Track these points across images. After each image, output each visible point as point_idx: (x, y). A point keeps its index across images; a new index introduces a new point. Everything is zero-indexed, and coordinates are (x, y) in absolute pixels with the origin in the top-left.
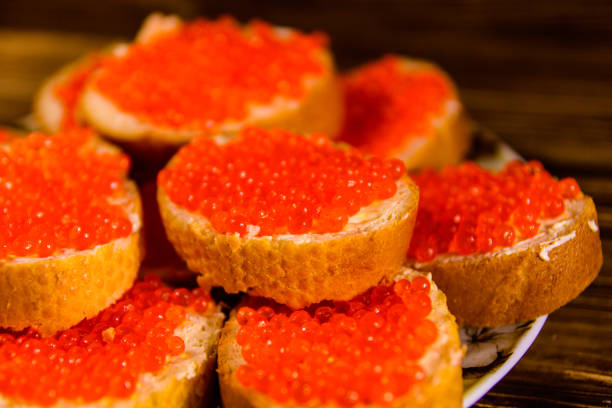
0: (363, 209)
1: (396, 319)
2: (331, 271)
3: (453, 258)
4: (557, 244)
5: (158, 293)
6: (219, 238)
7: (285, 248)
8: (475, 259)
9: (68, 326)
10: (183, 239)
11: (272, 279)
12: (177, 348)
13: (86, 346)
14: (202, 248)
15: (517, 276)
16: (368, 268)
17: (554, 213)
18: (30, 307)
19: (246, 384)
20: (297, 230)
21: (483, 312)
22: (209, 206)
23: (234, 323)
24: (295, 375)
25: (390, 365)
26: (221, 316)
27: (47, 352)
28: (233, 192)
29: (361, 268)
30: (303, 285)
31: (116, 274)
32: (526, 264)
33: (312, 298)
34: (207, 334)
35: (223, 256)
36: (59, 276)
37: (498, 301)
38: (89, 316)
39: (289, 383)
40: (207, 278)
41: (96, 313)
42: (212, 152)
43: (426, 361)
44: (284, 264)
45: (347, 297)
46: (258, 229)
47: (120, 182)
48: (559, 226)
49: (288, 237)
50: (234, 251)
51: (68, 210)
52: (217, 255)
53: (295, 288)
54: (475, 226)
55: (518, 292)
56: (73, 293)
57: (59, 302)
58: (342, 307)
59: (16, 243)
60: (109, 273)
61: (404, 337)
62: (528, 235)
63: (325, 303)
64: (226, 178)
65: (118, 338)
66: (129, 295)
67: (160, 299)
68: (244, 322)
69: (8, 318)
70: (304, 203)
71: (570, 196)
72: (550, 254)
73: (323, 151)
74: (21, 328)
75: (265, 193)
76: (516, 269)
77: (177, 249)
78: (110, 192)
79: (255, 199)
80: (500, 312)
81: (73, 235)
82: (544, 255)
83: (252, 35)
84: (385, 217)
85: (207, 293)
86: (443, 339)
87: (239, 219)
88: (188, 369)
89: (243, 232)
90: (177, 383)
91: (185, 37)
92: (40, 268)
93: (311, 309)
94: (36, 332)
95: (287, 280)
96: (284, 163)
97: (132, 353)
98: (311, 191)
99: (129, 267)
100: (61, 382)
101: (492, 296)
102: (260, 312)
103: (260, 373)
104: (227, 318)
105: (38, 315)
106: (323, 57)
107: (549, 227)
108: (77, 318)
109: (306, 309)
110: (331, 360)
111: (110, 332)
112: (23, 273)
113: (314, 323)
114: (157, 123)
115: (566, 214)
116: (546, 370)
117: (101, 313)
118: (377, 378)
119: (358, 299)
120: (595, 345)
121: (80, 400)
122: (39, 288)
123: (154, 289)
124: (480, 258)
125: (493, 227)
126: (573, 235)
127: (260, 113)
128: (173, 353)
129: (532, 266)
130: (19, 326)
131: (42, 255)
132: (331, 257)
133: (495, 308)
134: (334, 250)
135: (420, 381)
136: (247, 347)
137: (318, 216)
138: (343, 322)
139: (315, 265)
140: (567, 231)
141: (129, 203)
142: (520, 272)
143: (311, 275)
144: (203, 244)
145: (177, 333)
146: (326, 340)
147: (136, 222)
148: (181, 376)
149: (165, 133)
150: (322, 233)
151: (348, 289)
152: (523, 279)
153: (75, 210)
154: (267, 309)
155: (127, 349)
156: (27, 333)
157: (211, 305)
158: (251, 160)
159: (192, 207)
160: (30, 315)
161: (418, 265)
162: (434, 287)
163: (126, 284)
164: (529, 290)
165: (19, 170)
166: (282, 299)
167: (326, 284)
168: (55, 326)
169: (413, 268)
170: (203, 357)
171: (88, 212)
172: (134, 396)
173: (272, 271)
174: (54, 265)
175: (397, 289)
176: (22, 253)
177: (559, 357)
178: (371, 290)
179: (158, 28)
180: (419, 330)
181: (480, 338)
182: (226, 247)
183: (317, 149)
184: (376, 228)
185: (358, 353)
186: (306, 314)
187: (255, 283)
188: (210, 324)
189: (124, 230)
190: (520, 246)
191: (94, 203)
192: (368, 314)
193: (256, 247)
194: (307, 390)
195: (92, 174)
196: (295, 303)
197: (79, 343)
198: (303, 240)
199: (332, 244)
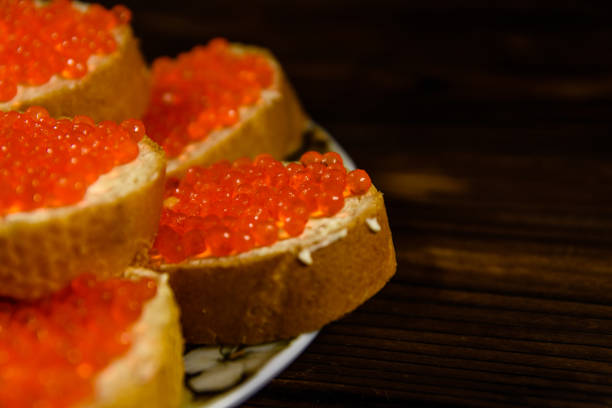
0: (103, 176)
2: (76, 250)
8: (226, 260)
15: (273, 282)
20: (29, 206)
29: (111, 242)
32: (284, 267)
55: (276, 302)
72: (313, 255)
76: (272, 273)
80: (256, 326)
82: (305, 257)
84: (130, 181)
101: (245, 305)
124: (231, 259)
126: (343, 233)
132: (75, 233)
133: (250, 320)
134: (77, 224)
139: (58, 246)
142: (277, 277)
143: (53, 257)
152: (281, 286)
164: (289, 300)
181: (233, 357)
184: (122, 193)
190: (280, 246)
198: (40, 216)
199: (75, 218)
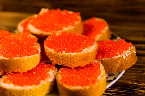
0: (86, 48)
1: (93, 70)
2: (80, 60)
3: (105, 59)
4: (127, 55)
5: (44, 65)
6: (57, 54)
7: (70, 55)
8: (110, 59)
9: (25, 71)
10: (49, 54)
11: (68, 62)
12: (48, 76)
13: (29, 75)
14: (53, 56)
15: (118, 62)
16: (87, 60)
17: (127, 49)
18: (18, 67)
19: (62, 82)
20: (73, 52)
21: (112, 69)
22: (55, 47)
23: (60, 71)
24: (72, 80)
25: (91, 78)
26: (57, 70)
27: (21, 76)
28: (60, 44)
29: (86, 60)
30: (74, 63)
31: (35, 61)
32: (120, 59)
33: (76, 66)
34: (54, 73)
35: (57, 58)
36: (24, 61)
37: (115, 67)
38: (30, 70)
39: (71, 82)
40: (54, 62)
41: (31, 69)
42: (55, 37)
43: (99, 77)
44: (70, 59)
45: (83, 66)
46: (65, 52)
47: (36, 43)
48: (127, 52)
49: (71, 53)
50: (60, 56)
51: (25, 48)
52: (56, 57)
53: (72, 64)
54: (110, 52)
55: (119, 65)
56: (27, 65)
57: (24, 66)
58: (82, 68)
59: (15, 54)
60: (34, 61)
61: (94, 73)
62: (121, 54)
63: (78, 67)
64: (58, 42)
65: (36, 74)
66: (38, 66)
67: (44, 66)
68: (62, 71)
69: (14, 69)
70: (74, 47)
71: (130, 46)
72: (125, 57)
73: (79, 36)
74: (16, 72)
75: (66, 45)
76: (118, 61)
77: (48, 57)
78: (34, 45)
79: (64, 46)
80: (115, 70)
81: (27, 53)
82: (124, 58)
83: (64, 13)
84: (91, 49)
85: (54, 65)
86: (102, 74)
87: (61, 50)
88: (51, 80)
89: (62, 52)
90: (48, 82)
91: (49, 13)
92: (20, 59)
93: (76, 68)
94: (19, 72)
95: (71, 62)
96: (70, 39)
97: (39, 76)
98: (76, 44)
99: (38, 60)
100: (25, 82)
101: (113, 66)
102: (65, 69)
103: (65, 80)
104: (58, 70)
105: (20, 69)
106: (79, 17)
107: (126, 52)
108: (27, 70)
109: (75, 68)
110: (79, 78)
111: (34, 73)
112: (17, 60)
113: (76, 71)
114: (44, 31)
115: (129, 50)
116: (125, 82)
117: (32, 69)
118: (89, 81)
119: (85, 66)
120: (136, 77)
121: (29, 85)
122: (20, 63)
123: (43, 65)
124: (111, 58)
125: (113, 52)
126: (130, 54)
127: (65, 29)
128: (47, 77)
129: (122, 60)
130: (16, 71)
131: (20, 57)
132: (80, 57)
133: (114, 69)
134: (80, 56)
135: (97, 81)
136: (62, 75)
137: (77, 49)
138: (82, 70)
139: (77, 59)
140: (129, 53)
141: (38, 47)
142: (119, 61)
143: (76, 61)
144: (53, 55)
145: (48, 73)
146: (79, 74)
147: (39, 51)
148: (49, 81)
149: (45, 33)
150: (78, 52)
151: (83, 64)
152: (120, 63)
153: (27, 48)
154: (67, 68)
155: (38, 76)
156: (17, 73)
157: (55, 68)
158: (63, 38)
159: (51, 48)
160: (18, 69)
161: (98, 60)
162: (101, 64)
163: (37, 63)
164: (121, 65)
165: (15, 41)
166: (69, 66)
167: (79, 63)
168: (23, 71)
169: (97, 60)
170: (53, 78)
171: (30, 49)
172: (40, 85)
173: (68, 60)
174: (23, 59)
175: (93, 64)
176: (16, 57)
177: (128, 80)
178: (88, 65)
179: (44, 11)
180: (97, 71)
181: (111, 75)
182: (58, 55)
183: (77, 36)
184: (89, 52)
185: (85, 76)
186: (75, 69)
187: (64, 63)
188: (55, 72)
189: (37, 52)
190: (119, 56)
191: (31, 47)
192: (87, 69)
193: (64, 55)
194: (74, 83)
195: (30, 41)
196: (72, 67)
197: (28, 75)
198: (74, 54)
199: (80, 55)
